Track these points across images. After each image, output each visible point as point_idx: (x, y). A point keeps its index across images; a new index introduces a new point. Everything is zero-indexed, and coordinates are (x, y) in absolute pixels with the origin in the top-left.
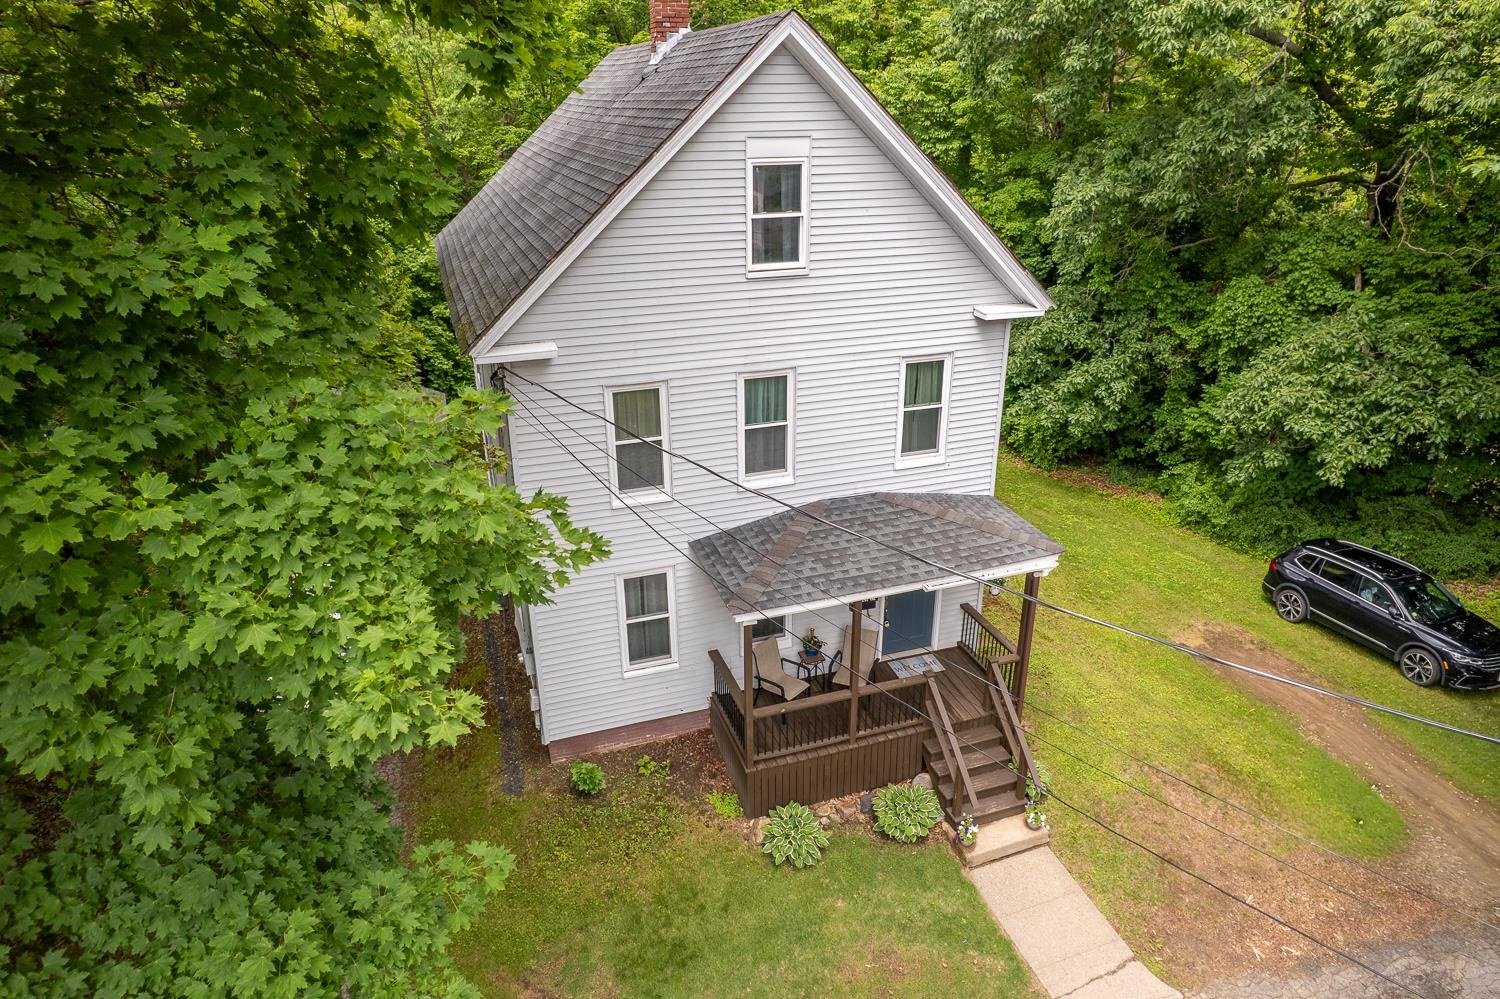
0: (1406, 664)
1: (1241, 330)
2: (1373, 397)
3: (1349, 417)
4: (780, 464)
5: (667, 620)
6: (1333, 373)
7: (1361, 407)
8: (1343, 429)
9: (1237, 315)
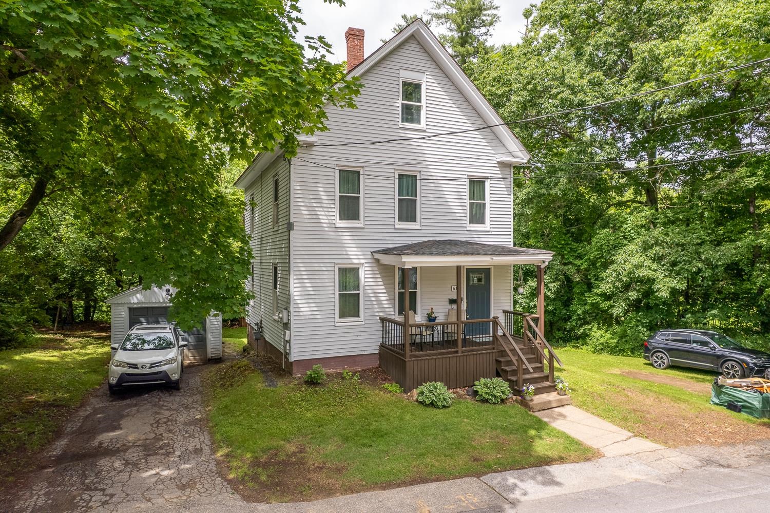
0: (725, 372)
1: (605, 252)
2: (673, 259)
3: (664, 270)
4: (413, 219)
5: (358, 294)
6: (651, 253)
7: (668, 265)
8: (663, 275)
9: (602, 245)
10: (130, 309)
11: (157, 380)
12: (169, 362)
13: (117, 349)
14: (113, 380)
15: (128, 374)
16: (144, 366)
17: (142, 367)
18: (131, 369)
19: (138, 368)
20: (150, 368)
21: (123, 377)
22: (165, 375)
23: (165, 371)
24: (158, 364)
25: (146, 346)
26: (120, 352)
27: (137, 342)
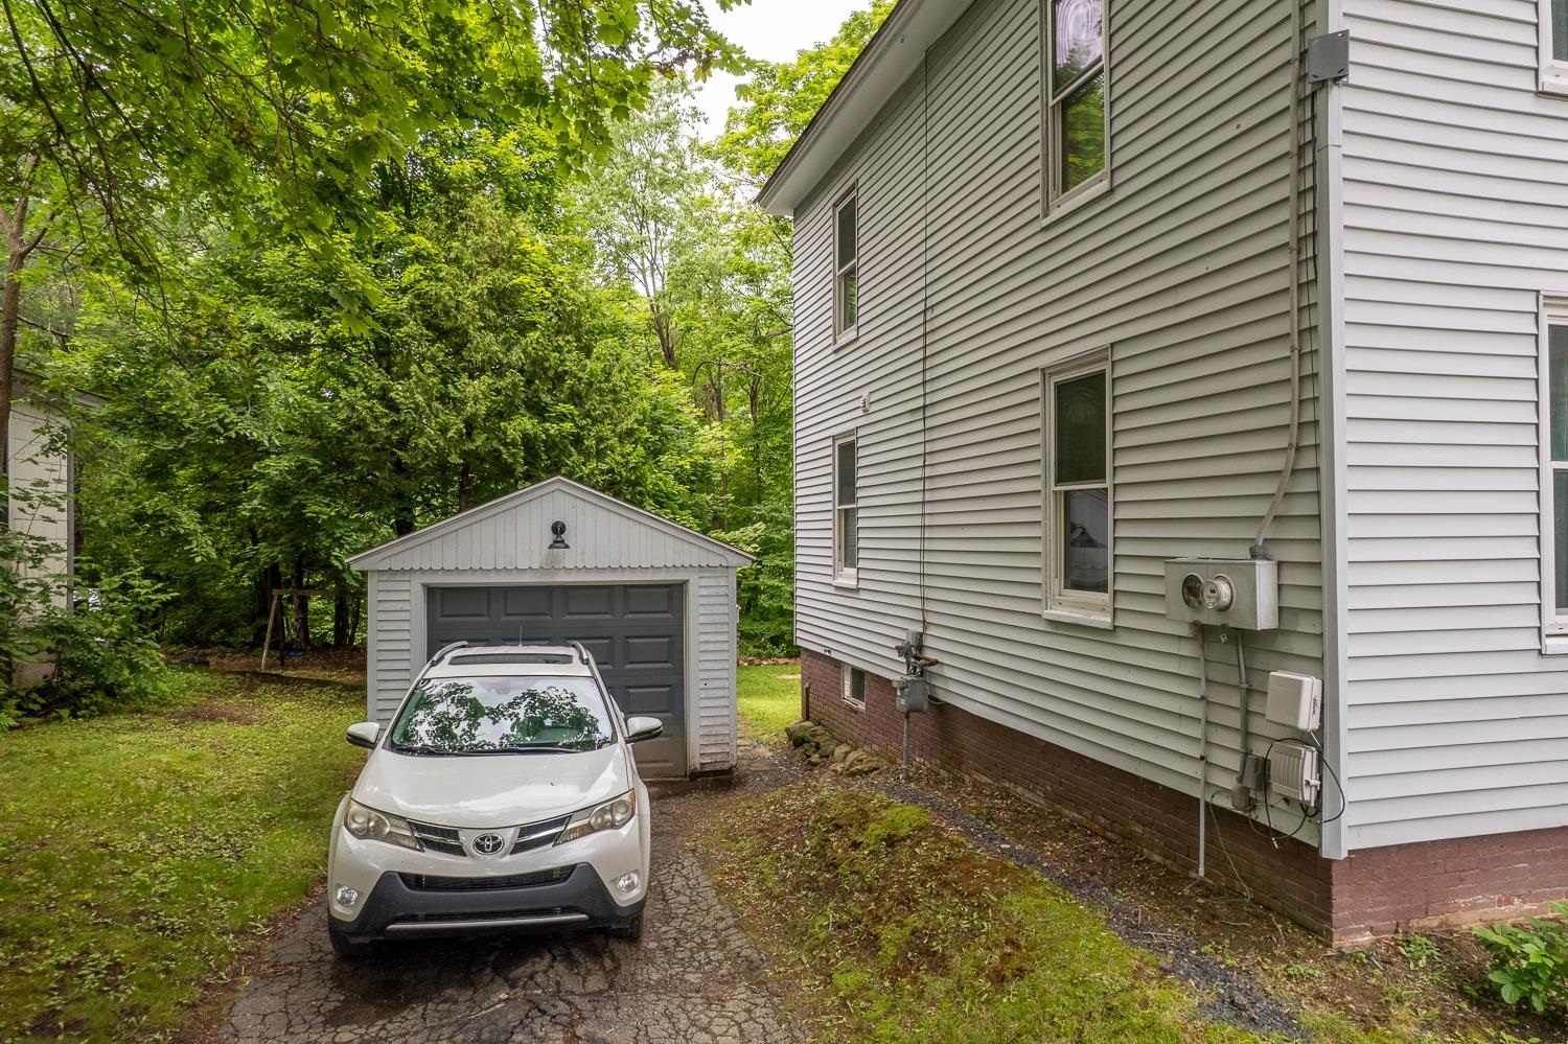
10: (432, 592)
11: (549, 912)
12: (602, 817)
13: (373, 746)
14: (346, 903)
15: (416, 881)
16: (488, 843)
17: (479, 846)
18: (429, 854)
19: (459, 851)
20: (519, 848)
21: (388, 893)
22: (585, 881)
23: (588, 869)
24: (556, 829)
25: (489, 732)
26: (383, 761)
27: (453, 711)
